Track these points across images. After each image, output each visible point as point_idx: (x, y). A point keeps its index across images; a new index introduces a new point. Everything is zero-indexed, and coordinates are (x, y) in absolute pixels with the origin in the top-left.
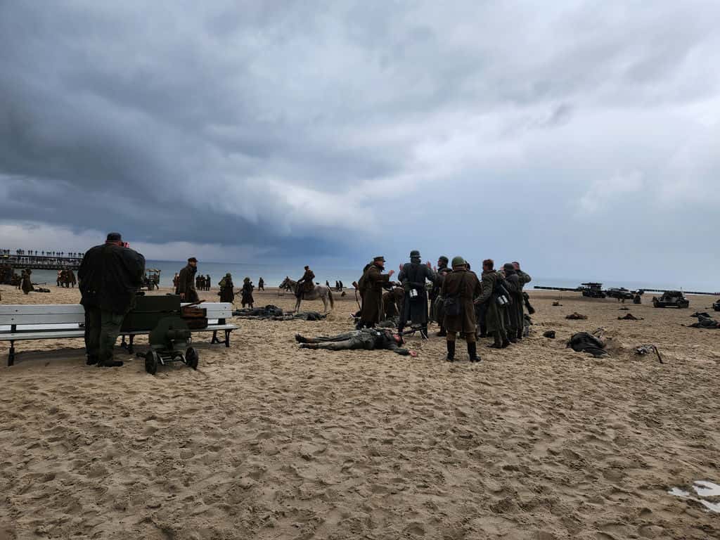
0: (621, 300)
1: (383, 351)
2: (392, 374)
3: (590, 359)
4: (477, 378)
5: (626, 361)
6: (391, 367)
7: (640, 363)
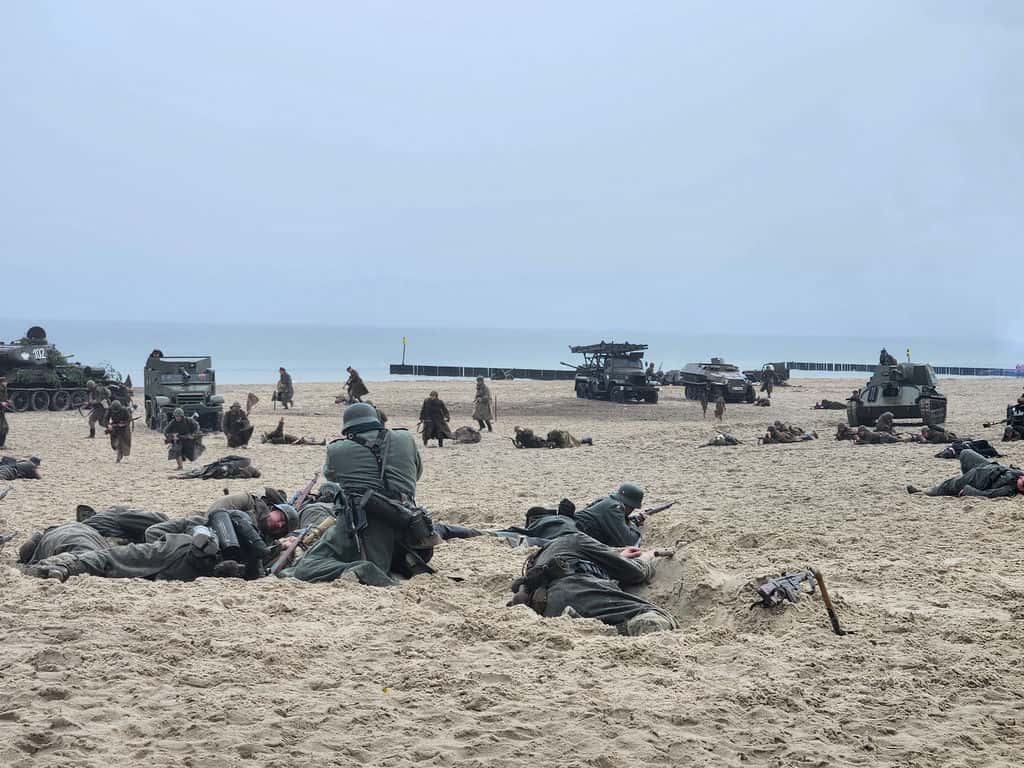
0: (712, 407)
3: (592, 640)
5: (719, 637)
7: (769, 640)
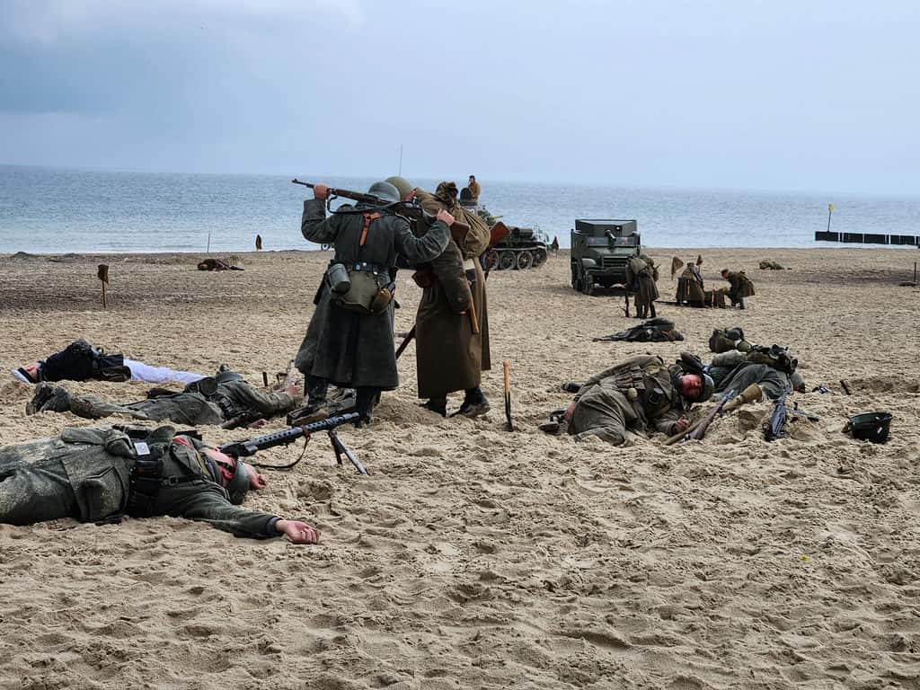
1: (163, 526)
2: (200, 621)
4: (569, 618)
6: (197, 591)
